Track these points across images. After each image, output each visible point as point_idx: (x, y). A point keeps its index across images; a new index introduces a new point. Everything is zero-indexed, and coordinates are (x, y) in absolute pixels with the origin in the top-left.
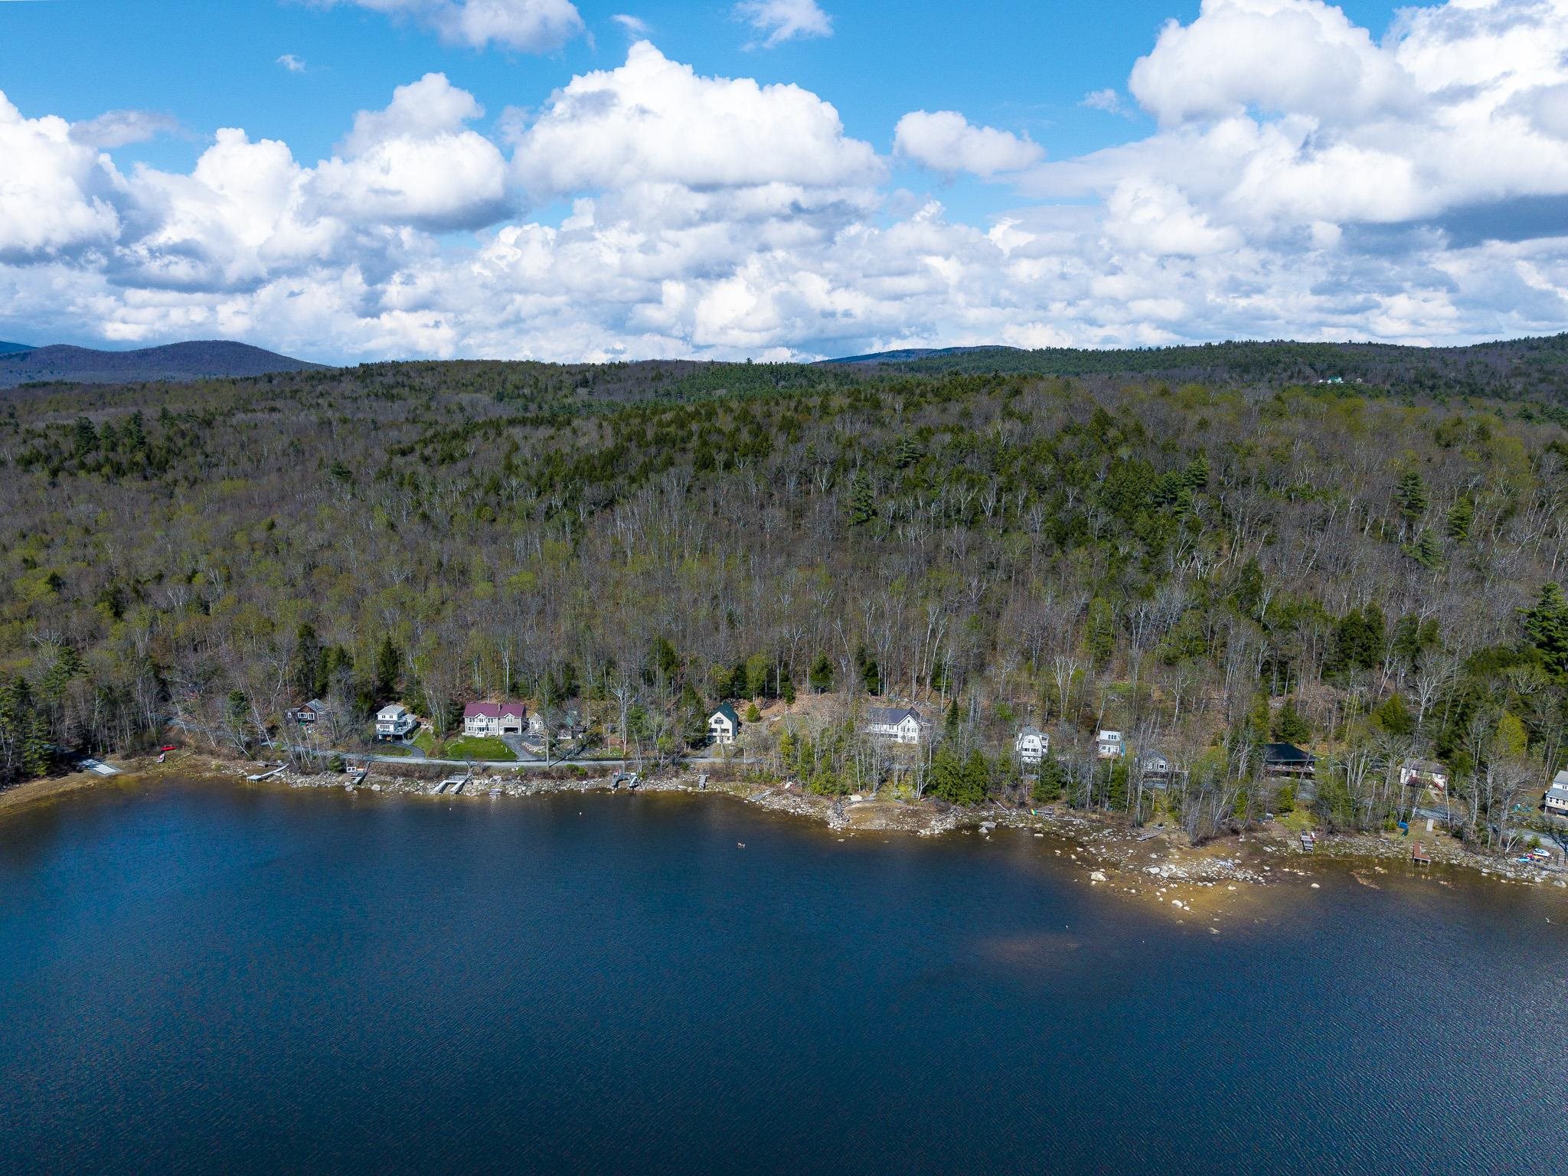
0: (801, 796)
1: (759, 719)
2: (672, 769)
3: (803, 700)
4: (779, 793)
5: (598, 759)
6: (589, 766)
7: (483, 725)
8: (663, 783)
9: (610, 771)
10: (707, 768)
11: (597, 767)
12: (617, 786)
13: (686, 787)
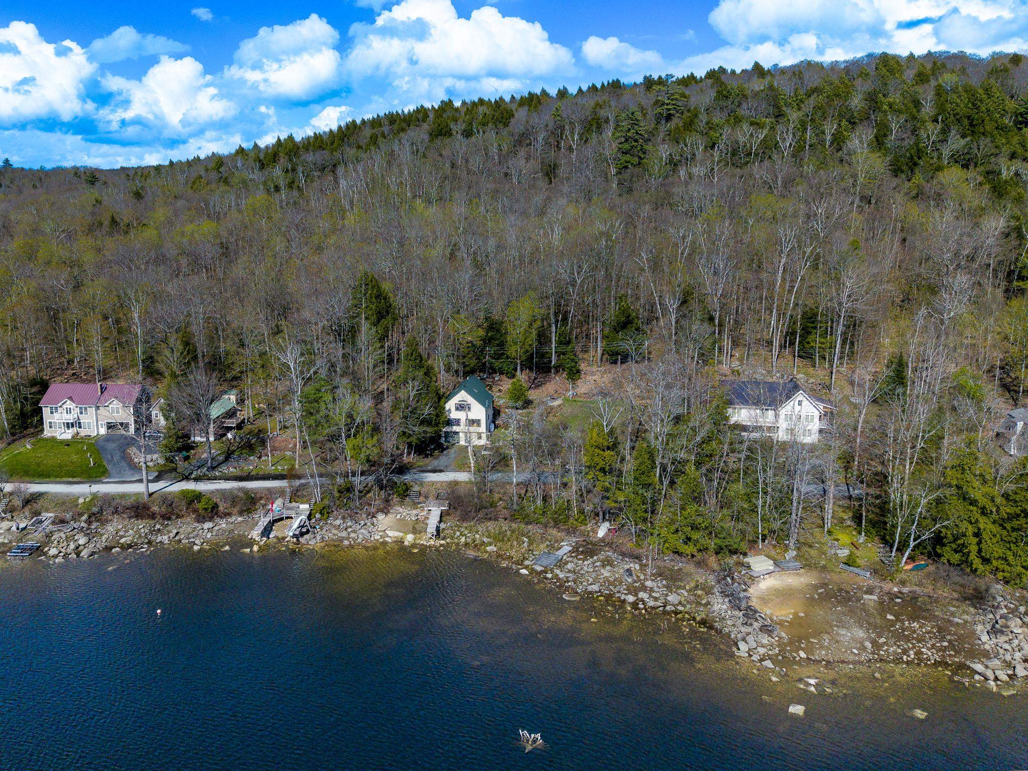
0: (638, 558)
1: (528, 403)
2: (376, 497)
3: (593, 374)
4: (588, 549)
5: (248, 478)
6: (222, 492)
7: (70, 418)
8: (359, 527)
9: (262, 502)
10: (443, 492)
11: (241, 494)
12: (268, 532)
13: (401, 534)
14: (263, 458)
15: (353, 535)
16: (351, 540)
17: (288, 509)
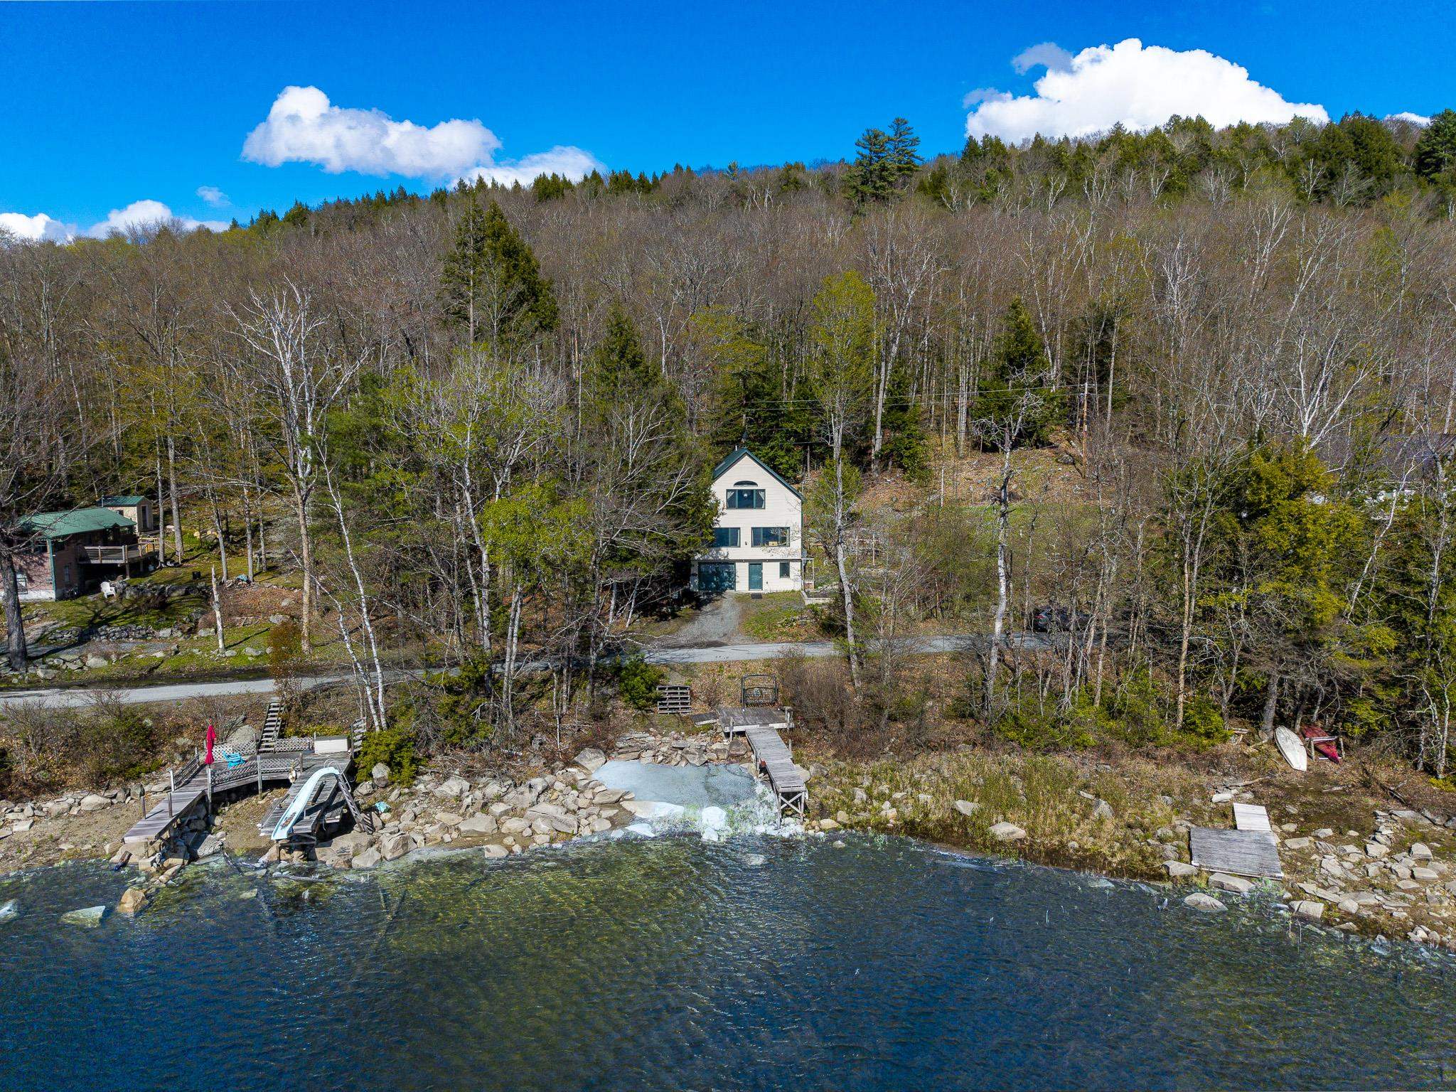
2: (566, 708)
8: (530, 797)
9: (180, 741)
10: (763, 686)
11: (105, 721)
12: (191, 838)
13: (679, 810)
14: (202, 633)
15: (513, 824)
16: (509, 840)
17: (275, 755)
